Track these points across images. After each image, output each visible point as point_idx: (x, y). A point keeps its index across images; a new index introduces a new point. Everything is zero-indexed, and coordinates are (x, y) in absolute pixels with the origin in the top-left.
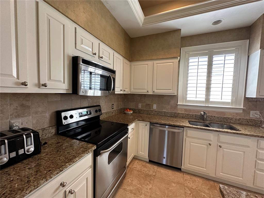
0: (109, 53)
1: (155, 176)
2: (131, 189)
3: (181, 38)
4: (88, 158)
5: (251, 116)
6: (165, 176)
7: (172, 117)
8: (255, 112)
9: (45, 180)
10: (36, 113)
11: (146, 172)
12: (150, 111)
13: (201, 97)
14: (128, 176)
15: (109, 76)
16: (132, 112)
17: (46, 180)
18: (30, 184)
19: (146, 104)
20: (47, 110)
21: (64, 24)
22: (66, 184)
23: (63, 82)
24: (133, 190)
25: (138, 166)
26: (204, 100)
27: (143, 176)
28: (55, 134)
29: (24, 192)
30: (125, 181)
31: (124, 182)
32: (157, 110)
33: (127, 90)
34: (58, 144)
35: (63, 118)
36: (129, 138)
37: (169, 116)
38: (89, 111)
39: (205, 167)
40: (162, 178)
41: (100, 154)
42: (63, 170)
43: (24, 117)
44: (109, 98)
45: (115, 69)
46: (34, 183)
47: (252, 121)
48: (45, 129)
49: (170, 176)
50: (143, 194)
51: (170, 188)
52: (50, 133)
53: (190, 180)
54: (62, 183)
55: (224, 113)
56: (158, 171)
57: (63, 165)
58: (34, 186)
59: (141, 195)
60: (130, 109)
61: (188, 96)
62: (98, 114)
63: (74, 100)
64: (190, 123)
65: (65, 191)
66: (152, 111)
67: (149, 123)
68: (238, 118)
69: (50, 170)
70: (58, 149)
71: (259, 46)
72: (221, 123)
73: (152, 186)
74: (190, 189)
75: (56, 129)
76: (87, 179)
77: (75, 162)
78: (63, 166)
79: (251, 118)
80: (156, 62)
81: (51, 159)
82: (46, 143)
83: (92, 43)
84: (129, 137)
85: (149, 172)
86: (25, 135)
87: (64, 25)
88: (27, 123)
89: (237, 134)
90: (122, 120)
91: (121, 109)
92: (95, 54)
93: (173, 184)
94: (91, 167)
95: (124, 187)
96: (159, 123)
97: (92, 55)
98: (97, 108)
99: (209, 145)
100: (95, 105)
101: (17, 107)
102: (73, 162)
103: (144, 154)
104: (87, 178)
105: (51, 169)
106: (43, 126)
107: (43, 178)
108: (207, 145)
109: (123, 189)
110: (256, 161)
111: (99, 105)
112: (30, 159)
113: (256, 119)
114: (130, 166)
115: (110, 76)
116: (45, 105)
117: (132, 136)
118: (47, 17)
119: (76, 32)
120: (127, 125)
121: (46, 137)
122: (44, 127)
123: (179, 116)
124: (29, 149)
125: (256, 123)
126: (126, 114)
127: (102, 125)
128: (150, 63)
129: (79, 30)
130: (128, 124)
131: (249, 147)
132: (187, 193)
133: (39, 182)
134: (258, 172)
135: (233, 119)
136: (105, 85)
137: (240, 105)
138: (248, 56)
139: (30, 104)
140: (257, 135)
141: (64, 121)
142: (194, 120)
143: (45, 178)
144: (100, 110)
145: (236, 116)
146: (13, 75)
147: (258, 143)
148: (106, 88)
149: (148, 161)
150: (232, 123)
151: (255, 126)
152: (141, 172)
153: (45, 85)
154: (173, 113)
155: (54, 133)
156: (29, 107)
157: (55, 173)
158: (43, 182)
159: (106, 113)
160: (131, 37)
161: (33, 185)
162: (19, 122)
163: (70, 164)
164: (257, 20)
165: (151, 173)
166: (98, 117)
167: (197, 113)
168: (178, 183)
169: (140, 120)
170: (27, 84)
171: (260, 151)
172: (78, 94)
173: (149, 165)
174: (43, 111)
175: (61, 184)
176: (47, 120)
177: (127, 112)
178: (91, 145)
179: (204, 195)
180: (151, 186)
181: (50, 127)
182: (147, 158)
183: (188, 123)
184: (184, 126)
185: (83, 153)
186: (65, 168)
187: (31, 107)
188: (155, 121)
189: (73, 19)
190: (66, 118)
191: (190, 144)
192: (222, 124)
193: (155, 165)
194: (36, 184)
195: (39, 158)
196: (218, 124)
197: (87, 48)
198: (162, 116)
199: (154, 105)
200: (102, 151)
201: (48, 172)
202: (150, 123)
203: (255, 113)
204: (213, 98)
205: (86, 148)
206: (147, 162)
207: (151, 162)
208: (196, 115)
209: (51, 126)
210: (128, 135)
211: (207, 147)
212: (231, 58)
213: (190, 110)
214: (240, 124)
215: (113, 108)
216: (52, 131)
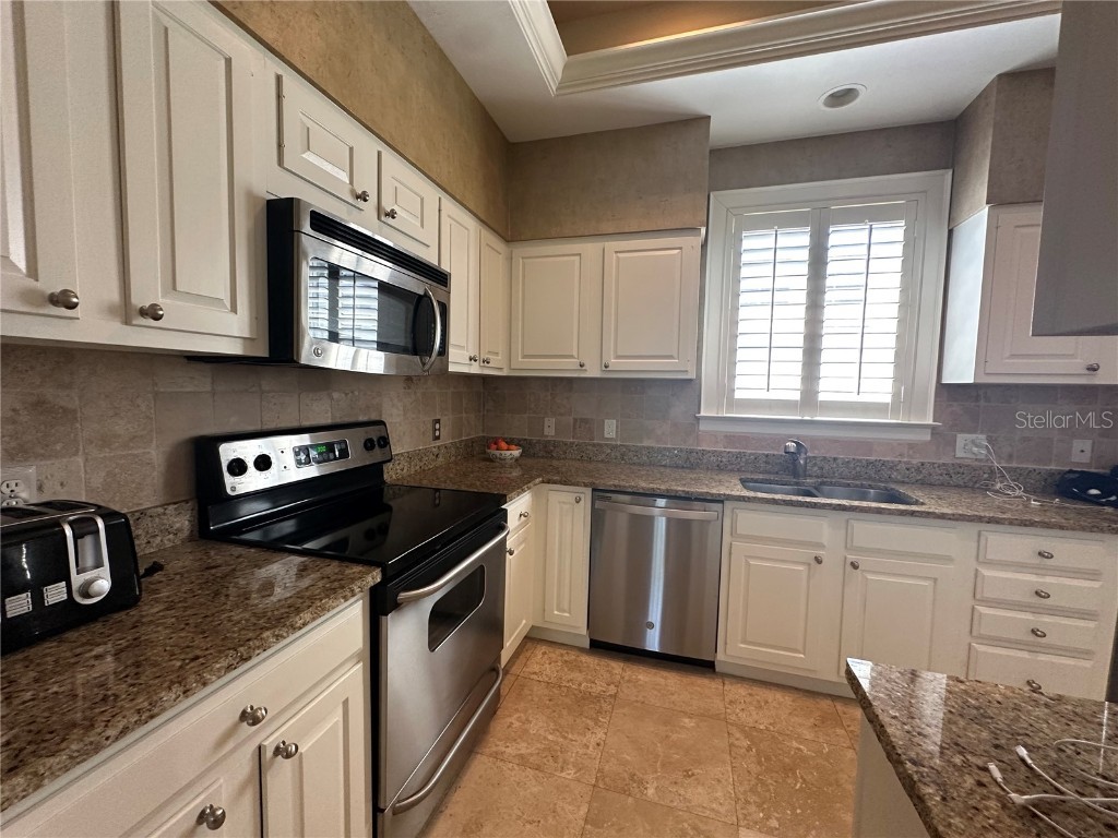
0: (422, 200)
1: (614, 696)
2: (523, 751)
3: (712, 152)
4: (349, 618)
5: (960, 454)
6: (656, 696)
7: (677, 467)
8: (973, 436)
9: (182, 689)
10: (105, 441)
11: (580, 685)
12: (590, 448)
13: (787, 385)
14: (506, 704)
15: (422, 293)
16: (516, 453)
17: (184, 693)
18: (119, 704)
19: (575, 420)
20: (151, 431)
21: (229, 54)
22: (264, 712)
23: (229, 306)
24: (532, 755)
25: (547, 665)
26: (796, 396)
27: (568, 701)
28: (191, 539)
29: (99, 730)
30: (498, 727)
31: (492, 729)
32: (619, 443)
33: (496, 361)
34: (213, 571)
35: (225, 468)
36: (511, 553)
37: (665, 466)
38: (339, 443)
39: (800, 648)
40: (643, 702)
41: (396, 606)
42: (249, 658)
43: (50, 457)
44: (418, 394)
45: (445, 267)
46: (135, 702)
47: (961, 470)
48: (149, 512)
49: (673, 694)
50: (570, 766)
51: (674, 737)
52: (169, 533)
53: (748, 699)
54: (249, 710)
55: (868, 446)
56: (626, 678)
57: (248, 637)
58: (139, 711)
59: (562, 768)
60: (510, 442)
61: (739, 382)
62: (376, 456)
63: (269, 392)
64: (745, 487)
65: (260, 748)
66: (599, 445)
67: (589, 491)
68: (914, 462)
69: (197, 658)
70: (215, 587)
71: (983, 192)
72: (858, 482)
73: (606, 734)
74: (749, 732)
75: (195, 512)
76: (346, 703)
77: (300, 628)
78: (249, 640)
79: (958, 461)
80: (612, 245)
81: (191, 621)
82: (156, 568)
83: (351, 149)
84: (508, 546)
85: (593, 685)
86: (71, 524)
87: (228, 61)
88: (62, 484)
89: (913, 513)
90: (478, 483)
91: (473, 441)
92: (363, 197)
93: (687, 720)
94: (358, 657)
95: (494, 749)
96: (630, 490)
97: (351, 200)
98: (373, 433)
99: (813, 563)
100: (362, 418)
101: (14, 410)
102: (292, 626)
103: (571, 617)
104: (347, 699)
105: (198, 652)
106: (135, 502)
107: (172, 683)
108: (809, 564)
109: (491, 756)
110: (973, 609)
111: (378, 419)
112: (98, 627)
113: (977, 463)
114: (514, 668)
115: (426, 295)
116: (143, 408)
117: (521, 544)
118: (157, 20)
119: (279, 97)
120: (503, 499)
121: (152, 550)
122: (141, 504)
123: (705, 461)
124: (89, 583)
125: (974, 480)
126: (492, 461)
127: (391, 503)
128: (590, 249)
129: (294, 86)
130: (505, 496)
131: (948, 559)
132: (737, 747)
133: (155, 698)
134: (982, 648)
135: (898, 468)
136: (406, 330)
137: (924, 414)
138: (951, 232)
139: (77, 402)
140: (976, 513)
141: (229, 480)
142: (761, 477)
143: (180, 683)
144: (384, 442)
145: (909, 456)
146: (13, 258)
147: (979, 541)
148: (410, 346)
149: (587, 644)
150: (897, 482)
151: (973, 488)
152: (560, 686)
153: (153, 313)
154: (681, 450)
155: (186, 533)
156: (69, 415)
157: (218, 666)
158: (174, 696)
159: (410, 457)
160: (511, 141)
161: (131, 708)
162: (27, 479)
163: (277, 636)
164: (980, 96)
165: (597, 688)
166: (376, 470)
167: (773, 448)
168: (703, 715)
169: (555, 483)
170: (75, 300)
171: (986, 572)
172: (295, 362)
173: (591, 661)
174: (135, 437)
175: (244, 716)
176: (155, 473)
177: (497, 453)
178: (357, 569)
179: (799, 749)
180: (600, 735)
181: (168, 504)
182: (584, 631)
183: (740, 486)
184: (724, 495)
185: (328, 596)
186: (259, 648)
187: (79, 415)
188: (611, 482)
189: (269, 36)
190: (238, 467)
191: (748, 565)
192: (862, 486)
193: (613, 658)
194: (146, 704)
195: (137, 622)
196: (849, 485)
197: (328, 168)
198: (639, 464)
199: (606, 421)
200: (403, 595)
201: (188, 664)
202: (594, 490)
203: (973, 442)
204: (829, 390)
205: (341, 580)
206: (582, 650)
207: (599, 647)
208: (767, 456)
209: (175, 503)
210: (504, 540)
211: (809, 569)
212: (890, 236)
213: (744, 439)
214: (925, 484)
215: (438, 438)
216: (178, 525)
